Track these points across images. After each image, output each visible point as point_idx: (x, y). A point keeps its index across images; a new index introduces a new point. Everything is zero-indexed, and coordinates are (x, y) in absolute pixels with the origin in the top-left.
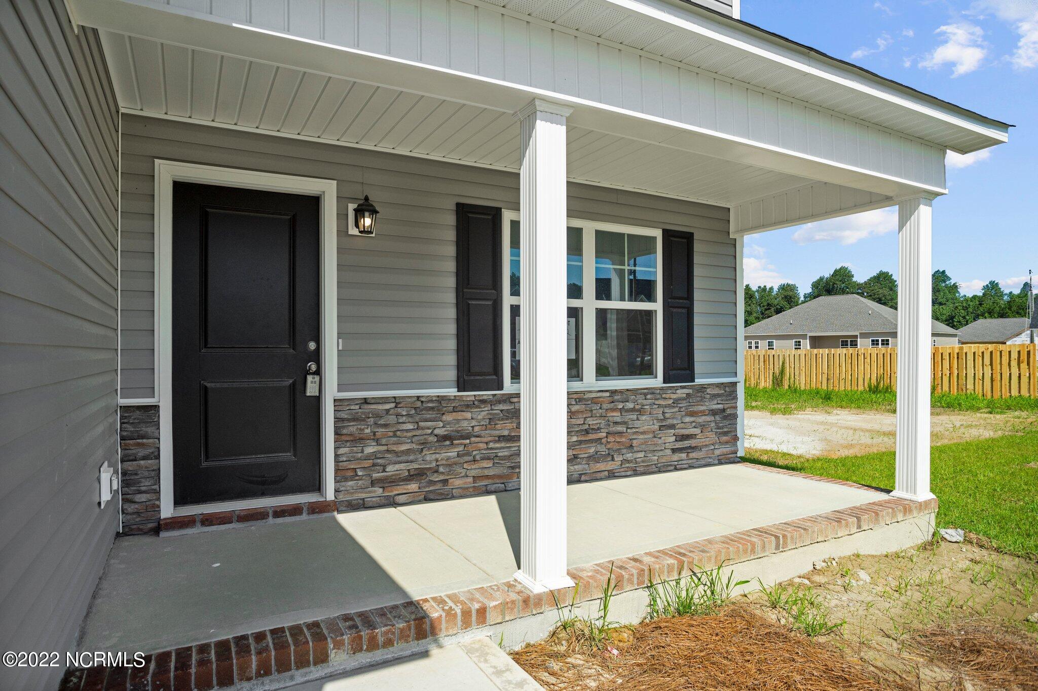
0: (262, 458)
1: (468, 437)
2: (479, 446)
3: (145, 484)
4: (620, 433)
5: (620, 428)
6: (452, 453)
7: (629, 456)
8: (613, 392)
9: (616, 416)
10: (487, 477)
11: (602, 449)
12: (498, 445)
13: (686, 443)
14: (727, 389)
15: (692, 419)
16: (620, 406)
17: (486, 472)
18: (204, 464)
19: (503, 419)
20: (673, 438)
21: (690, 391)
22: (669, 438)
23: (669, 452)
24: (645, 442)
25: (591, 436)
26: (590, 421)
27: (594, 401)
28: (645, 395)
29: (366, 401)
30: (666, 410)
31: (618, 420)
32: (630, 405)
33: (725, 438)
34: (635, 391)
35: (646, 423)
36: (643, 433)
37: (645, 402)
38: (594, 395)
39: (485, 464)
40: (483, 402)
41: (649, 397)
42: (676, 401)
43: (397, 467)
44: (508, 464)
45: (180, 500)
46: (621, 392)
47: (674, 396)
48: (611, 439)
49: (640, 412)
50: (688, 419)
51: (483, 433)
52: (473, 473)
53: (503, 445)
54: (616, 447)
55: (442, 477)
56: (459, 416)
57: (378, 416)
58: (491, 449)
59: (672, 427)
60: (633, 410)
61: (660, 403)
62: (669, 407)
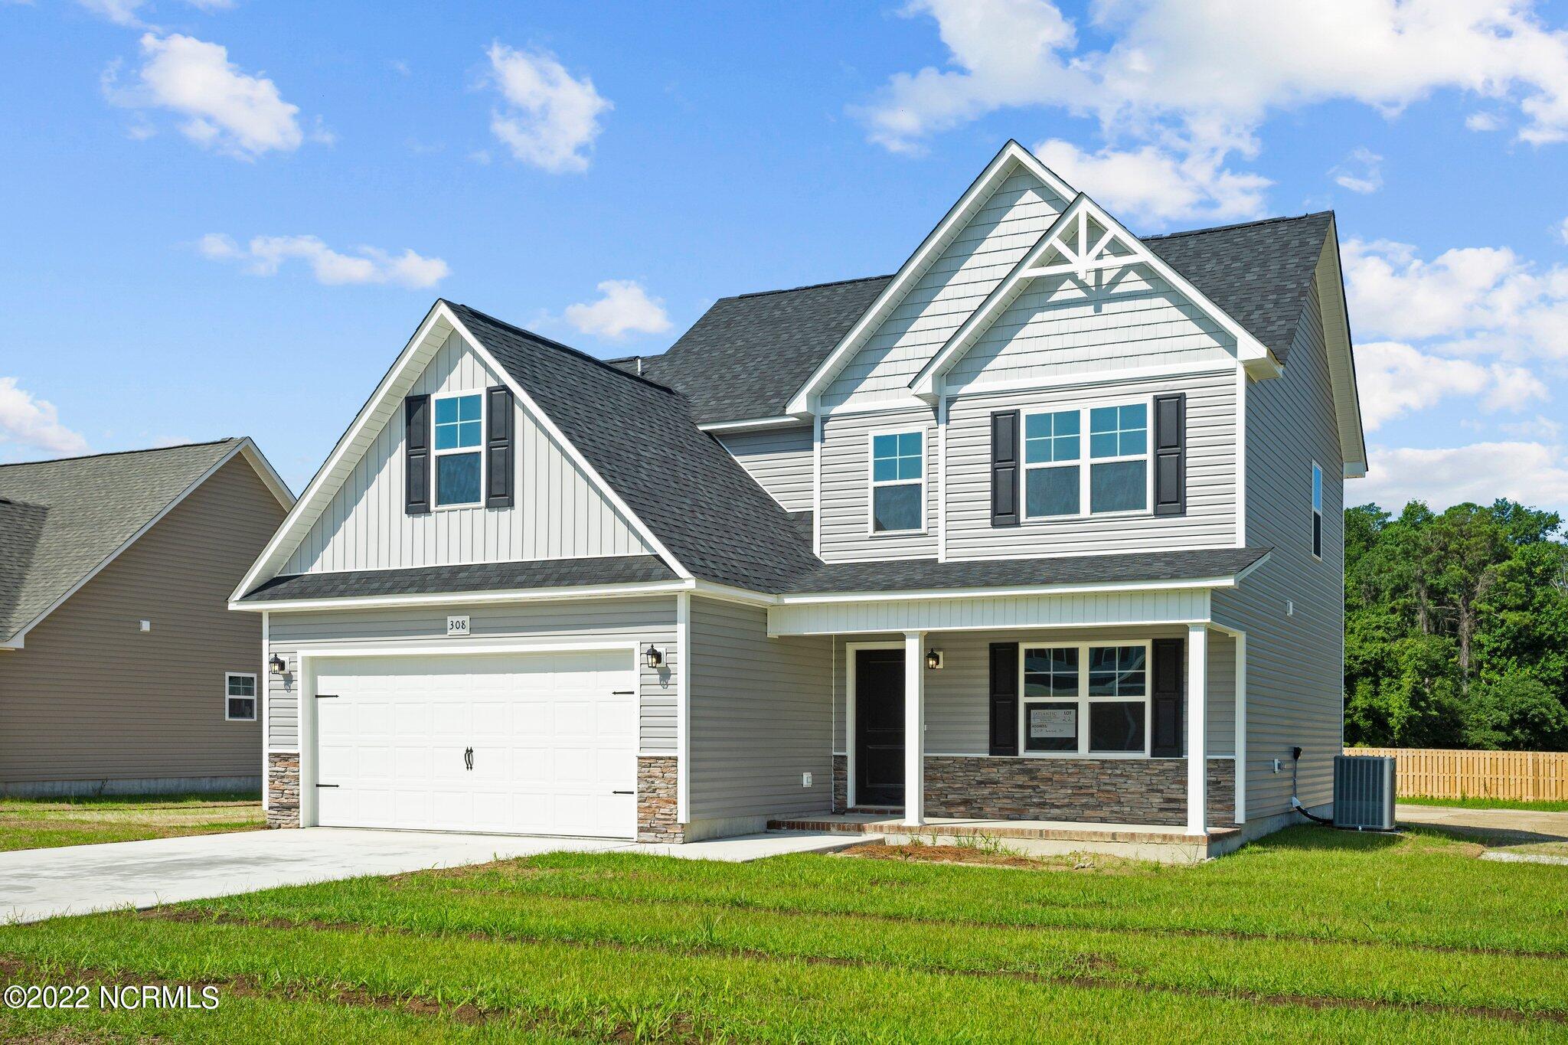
0: (885, 785)
1: (996, 783)
2: (1003, 790)
3: (842, 791)
4: (1108, 791)
5: (1109, 788)
6: (986, 792)
7: (1116, 808)
8: (1104, 762)
9: (1105, 779)
10: (1007, 809)
11: (1092, 801)
12: (1013, 790)
13: (1173, 805)
14: (1221, 765)
15: (1177, 786)
16: (1109, 772)
17: (1006, 806)
18: (868, 786)
19: (1017, 774)
21: (1178, 764)
22: (1156, 800)
24: (1133, 801)
25: (1083, 791)
26: (1082, 780)
27: (1087, 767)
28: (1132, 764)
29: (937, 758)
30: (1153, 778)
31: (1108, 781)
32: (1118, 772)
33: (1218, 806)
34: (1123, 761)
35: (1132, 785)
36: (1133, 793)
37: (1132, 770)
38: (1086, 763)
39: (1005, 801)
40: (1005, 762)
41: (1135, 766)
42: (1163, 772)
43: (953, 796)
44: (1022, 803)
45: (858, 802)
46: (1110, 761)
47: (1161, 767)
48: (1101, 794)
49: (1129, 777)
50: (1173, 786)
51: (1004, 782)
52: (1000, 805)
53: (1017, 790)
54: (1106, 801)
55: (979, 806)
56: (990, 770)
57: (943, 767)
58: (1011, 792)
59: (1161, 791)
60: (1121, 775)
61: (1147, 771)
62: (1156, 775)
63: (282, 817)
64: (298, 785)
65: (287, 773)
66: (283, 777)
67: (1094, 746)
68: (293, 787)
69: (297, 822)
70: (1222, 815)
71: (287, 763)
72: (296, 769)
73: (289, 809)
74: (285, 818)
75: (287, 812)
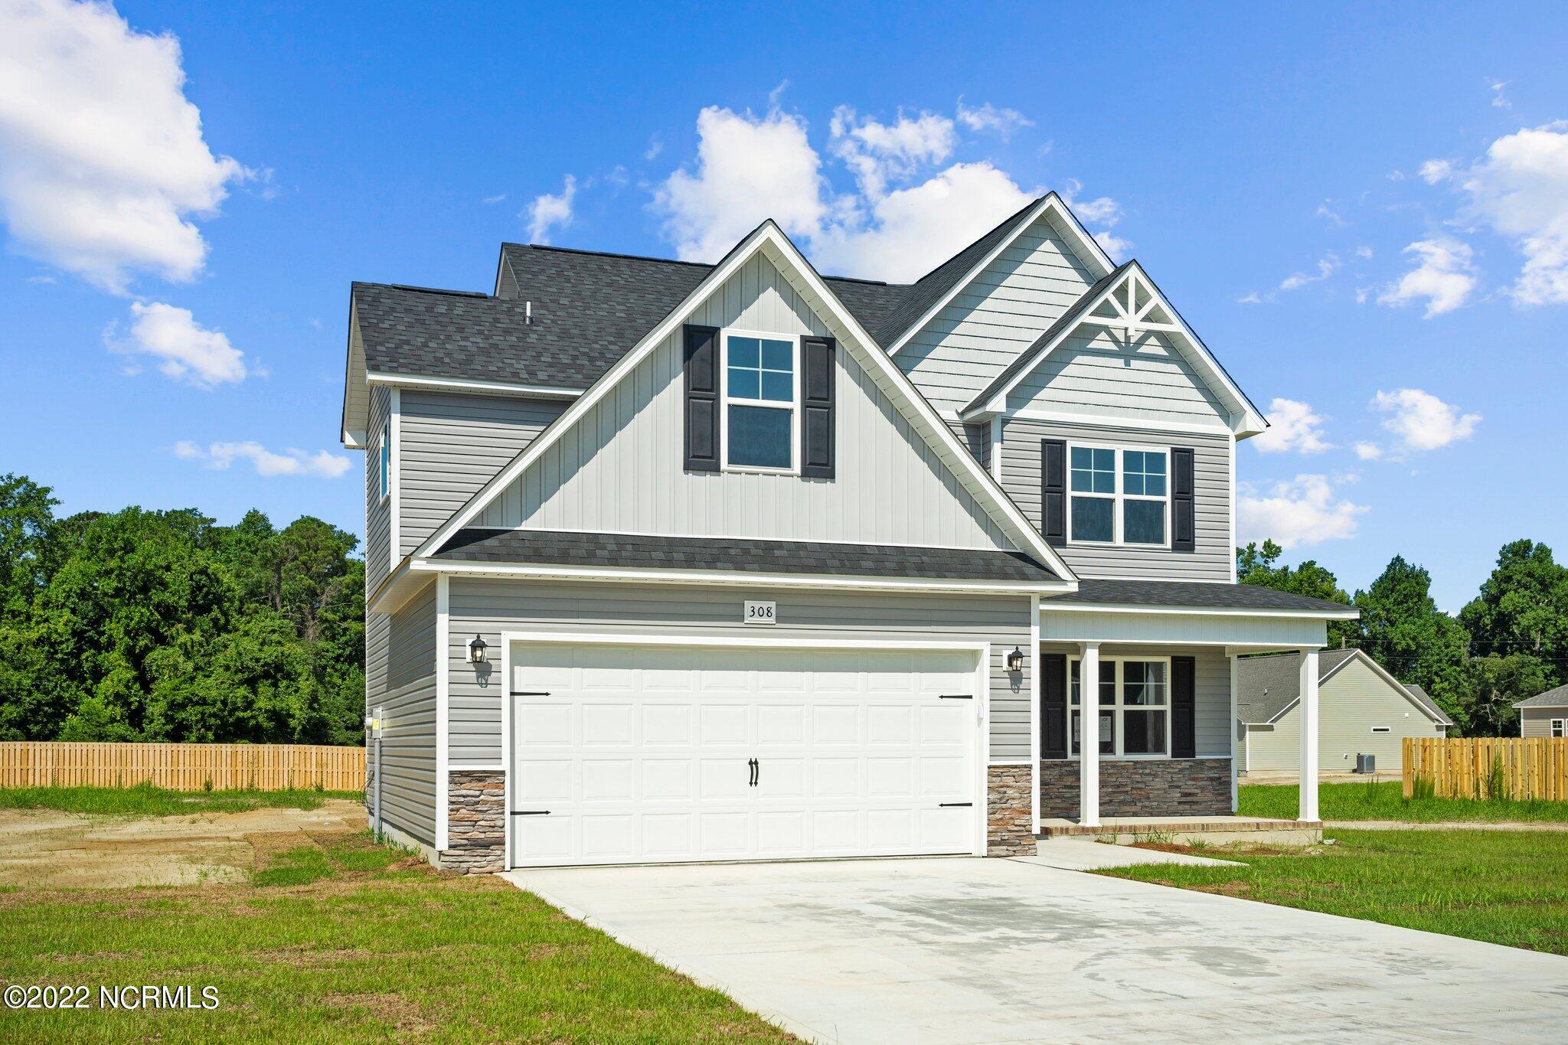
5: (1141, 784)
7: (1147, 803)
8: (1136, 762)
9: (1138, 776)
13: (1189, 799)
15: (1192, 783)
16: (1141, 771)
20: (1179, 795)
21: (1191, 764)
22: (1176, 794)
23: (1176, 804)
24: (1158, 796)
25: (1122, 788)
26: (1121, 779)
27: (1124, 766)
28: (1158, 765)
30: (1174, 776)
31: (1140, 779)
32: (1148, 771)
33: (1221, 799)
34: (1151, 762)
35: (1158, 783)
36: (1158, 789)
37: (1159, 768)
38: (1123, 763)
41: (1163, 765)
42: (1181, 770)
46: (1141, 762)
47: (1180, 766)
49: (1155, 776)
50: (1189, 783)
59: (1179, 787)
60: (1150, 774)
61: (1169, 770)
62: (1176, 773)
63: (473, 859)
64: (503, 813)
65: (482, 797)
66: (478, 803)
67: (1128, 749)
68: (496, 816)
69: (500, 863)
70: (1220, 805)
71: (480, 784)
72: (501, 792)
73: (486, 845)
74: (478, 859)
75: (480, 851)
